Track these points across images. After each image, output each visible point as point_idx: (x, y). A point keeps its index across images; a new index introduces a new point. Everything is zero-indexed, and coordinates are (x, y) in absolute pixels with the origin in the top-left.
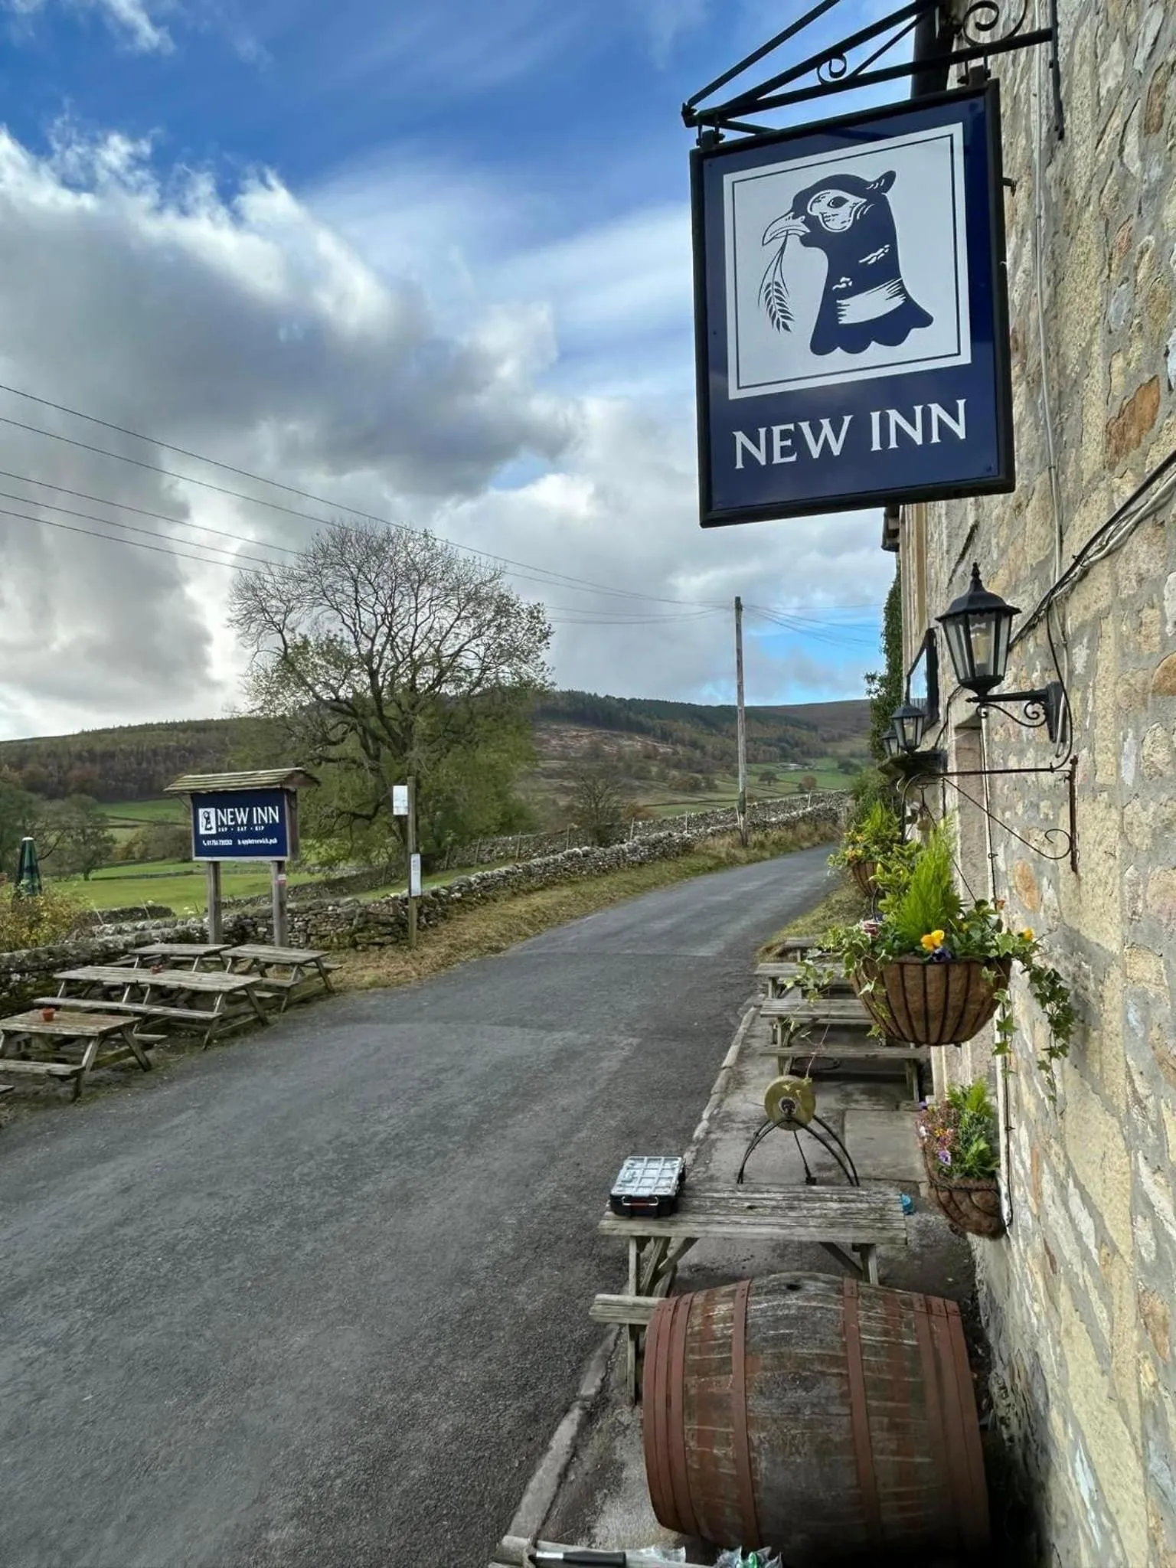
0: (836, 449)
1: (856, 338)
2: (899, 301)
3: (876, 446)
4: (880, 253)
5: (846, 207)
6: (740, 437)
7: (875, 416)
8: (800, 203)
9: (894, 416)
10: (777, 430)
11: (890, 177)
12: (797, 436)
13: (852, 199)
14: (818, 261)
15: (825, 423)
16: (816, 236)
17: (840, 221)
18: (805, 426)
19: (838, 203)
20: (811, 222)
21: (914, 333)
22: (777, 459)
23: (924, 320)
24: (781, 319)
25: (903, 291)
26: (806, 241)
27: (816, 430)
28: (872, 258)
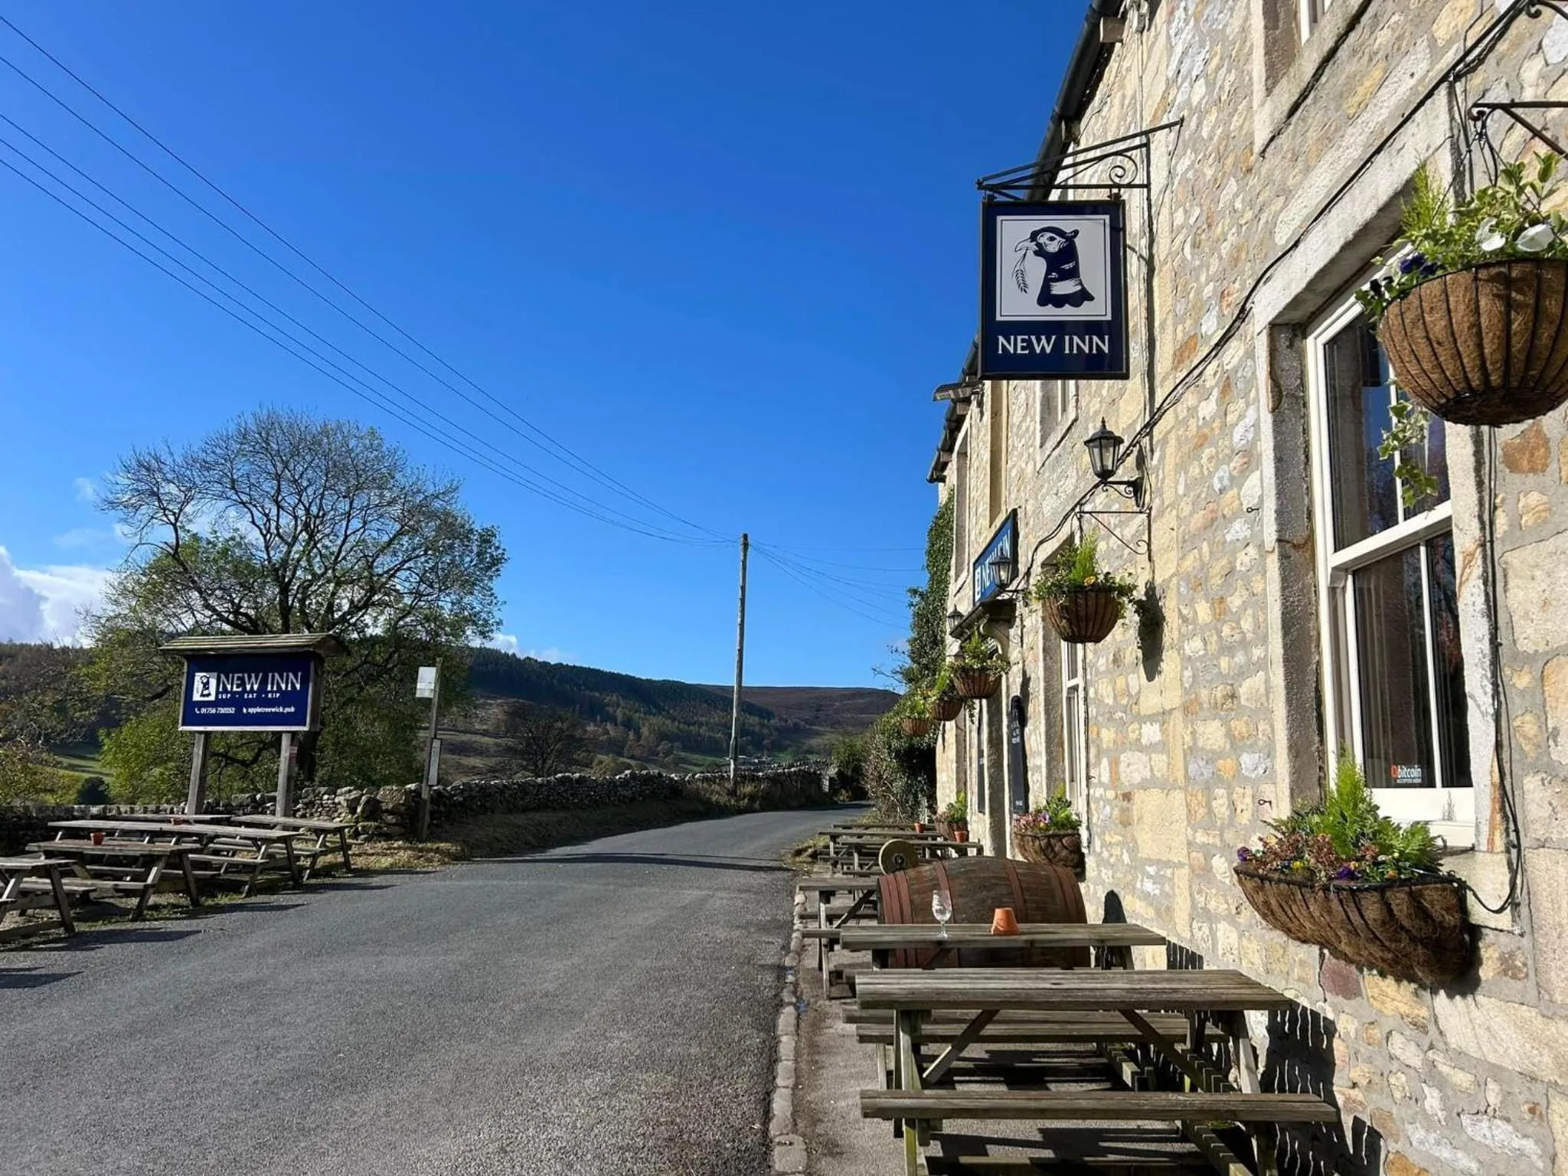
0: (1048, 350)
1: (1059, 301)
2: (1079, 288)
3: (1067, 351)
4: (1071, 265)
5: (1056, 242)
6: (1001, 339)
7: (1067, 338)
8: (1034, 236)
9: (1076, 339)
10: (1019, 338)
11: (1076, 232)
12: (1029, 342)
13: (1058, 239)
14: (1041, 264)
15: (1043, 337)
16: (1040, 252)
17: (1053, 247)
18: (1033, 338)
19: (1052, 239)
20: (1039, 245)
21: (1086, 303)
22: (1019, 351)
23: (1091, 298)
24: (1024, 288)
25: (1081, 283)
26: (1036, 253)
27: (1039, 341)
28: (1067, 267)
